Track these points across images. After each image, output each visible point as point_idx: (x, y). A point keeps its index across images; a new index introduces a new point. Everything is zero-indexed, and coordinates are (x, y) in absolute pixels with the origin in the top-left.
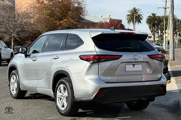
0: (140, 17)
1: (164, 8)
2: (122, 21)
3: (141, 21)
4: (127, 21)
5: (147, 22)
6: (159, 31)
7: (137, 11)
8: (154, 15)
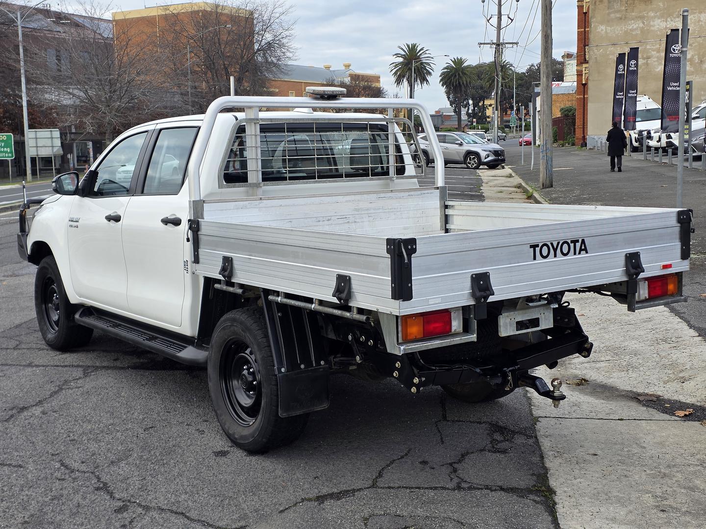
0: (427, 68)
1: (493, 43)
2: (381, 80)
3: (429, 78)
4: (393, 79)
5: (441, 80)
6: (471, 102)
7: (418, 55)
8: (459, 62)
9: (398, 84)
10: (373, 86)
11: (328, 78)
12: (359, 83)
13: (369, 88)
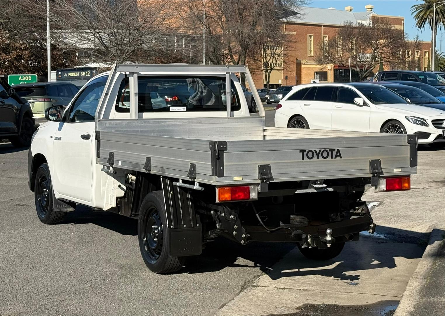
4: (415, 22)
9: (420, 27)
10: (393, 28)
11: (346, 21)
12: (378, 25)
13: (388, 31)
